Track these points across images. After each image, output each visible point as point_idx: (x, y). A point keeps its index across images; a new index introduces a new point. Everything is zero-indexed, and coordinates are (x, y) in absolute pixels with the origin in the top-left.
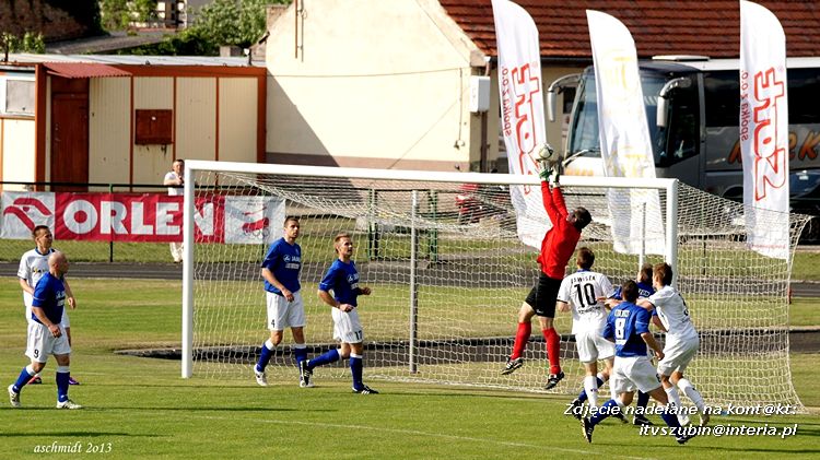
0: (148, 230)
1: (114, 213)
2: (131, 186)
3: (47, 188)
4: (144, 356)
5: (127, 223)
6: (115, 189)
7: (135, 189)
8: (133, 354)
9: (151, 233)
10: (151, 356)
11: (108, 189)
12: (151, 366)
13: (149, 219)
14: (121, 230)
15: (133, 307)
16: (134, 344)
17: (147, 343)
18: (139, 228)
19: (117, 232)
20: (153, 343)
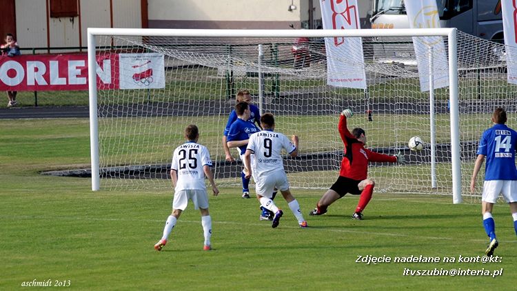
0: (62, 81)
1: (36, 70)
2: (49, 48)
4: (63, 176)
5: (47, 77)
6: (37, 52)
7: (51, 51)
8: (55, 174)
9: (65, 83)
10: (69, 176)
11: (31, 52)
12: (69, 183)
13: (63, 73)
14: (42, 82)
15: (54, 139)
16: (56, 167)
17: (65, 166)
18: (56, 80)
19: (39, 84)
20: (69, 166)
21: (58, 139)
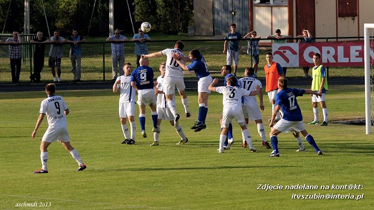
0: (346, 60)
1: (328, 52)
2: (337, 38)
3: (295, 41)
4: (346, 124)
5: (336, 57)
6: (329, 40)
7: (339, 40)
8: (341, 123)
9: (348, 61)
10: (350, 124)
11: (325, 40)
12: (350, 129)
13: (347, 54)
14: (332, 60)
15: (340, 99)
16: (341, 118)
17: (347, 117)
18: (342, 59)
19: (330, 62)
20: (350, 117)
21: (342, 99)
